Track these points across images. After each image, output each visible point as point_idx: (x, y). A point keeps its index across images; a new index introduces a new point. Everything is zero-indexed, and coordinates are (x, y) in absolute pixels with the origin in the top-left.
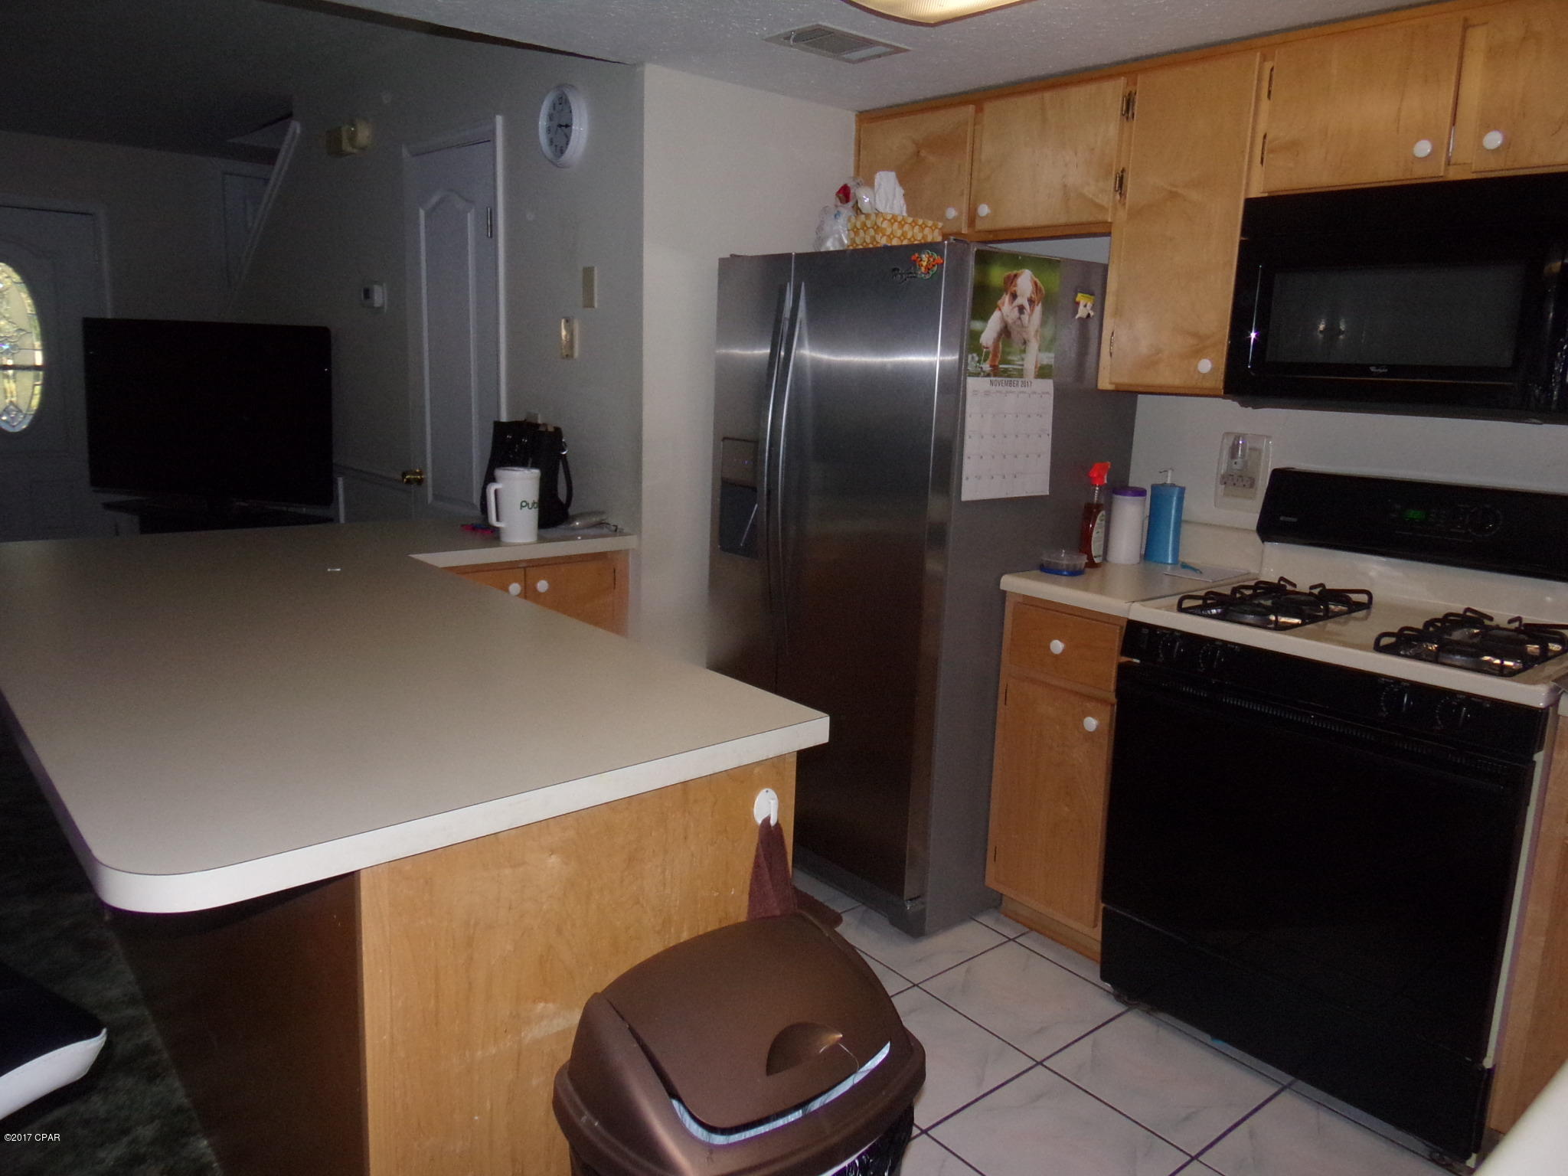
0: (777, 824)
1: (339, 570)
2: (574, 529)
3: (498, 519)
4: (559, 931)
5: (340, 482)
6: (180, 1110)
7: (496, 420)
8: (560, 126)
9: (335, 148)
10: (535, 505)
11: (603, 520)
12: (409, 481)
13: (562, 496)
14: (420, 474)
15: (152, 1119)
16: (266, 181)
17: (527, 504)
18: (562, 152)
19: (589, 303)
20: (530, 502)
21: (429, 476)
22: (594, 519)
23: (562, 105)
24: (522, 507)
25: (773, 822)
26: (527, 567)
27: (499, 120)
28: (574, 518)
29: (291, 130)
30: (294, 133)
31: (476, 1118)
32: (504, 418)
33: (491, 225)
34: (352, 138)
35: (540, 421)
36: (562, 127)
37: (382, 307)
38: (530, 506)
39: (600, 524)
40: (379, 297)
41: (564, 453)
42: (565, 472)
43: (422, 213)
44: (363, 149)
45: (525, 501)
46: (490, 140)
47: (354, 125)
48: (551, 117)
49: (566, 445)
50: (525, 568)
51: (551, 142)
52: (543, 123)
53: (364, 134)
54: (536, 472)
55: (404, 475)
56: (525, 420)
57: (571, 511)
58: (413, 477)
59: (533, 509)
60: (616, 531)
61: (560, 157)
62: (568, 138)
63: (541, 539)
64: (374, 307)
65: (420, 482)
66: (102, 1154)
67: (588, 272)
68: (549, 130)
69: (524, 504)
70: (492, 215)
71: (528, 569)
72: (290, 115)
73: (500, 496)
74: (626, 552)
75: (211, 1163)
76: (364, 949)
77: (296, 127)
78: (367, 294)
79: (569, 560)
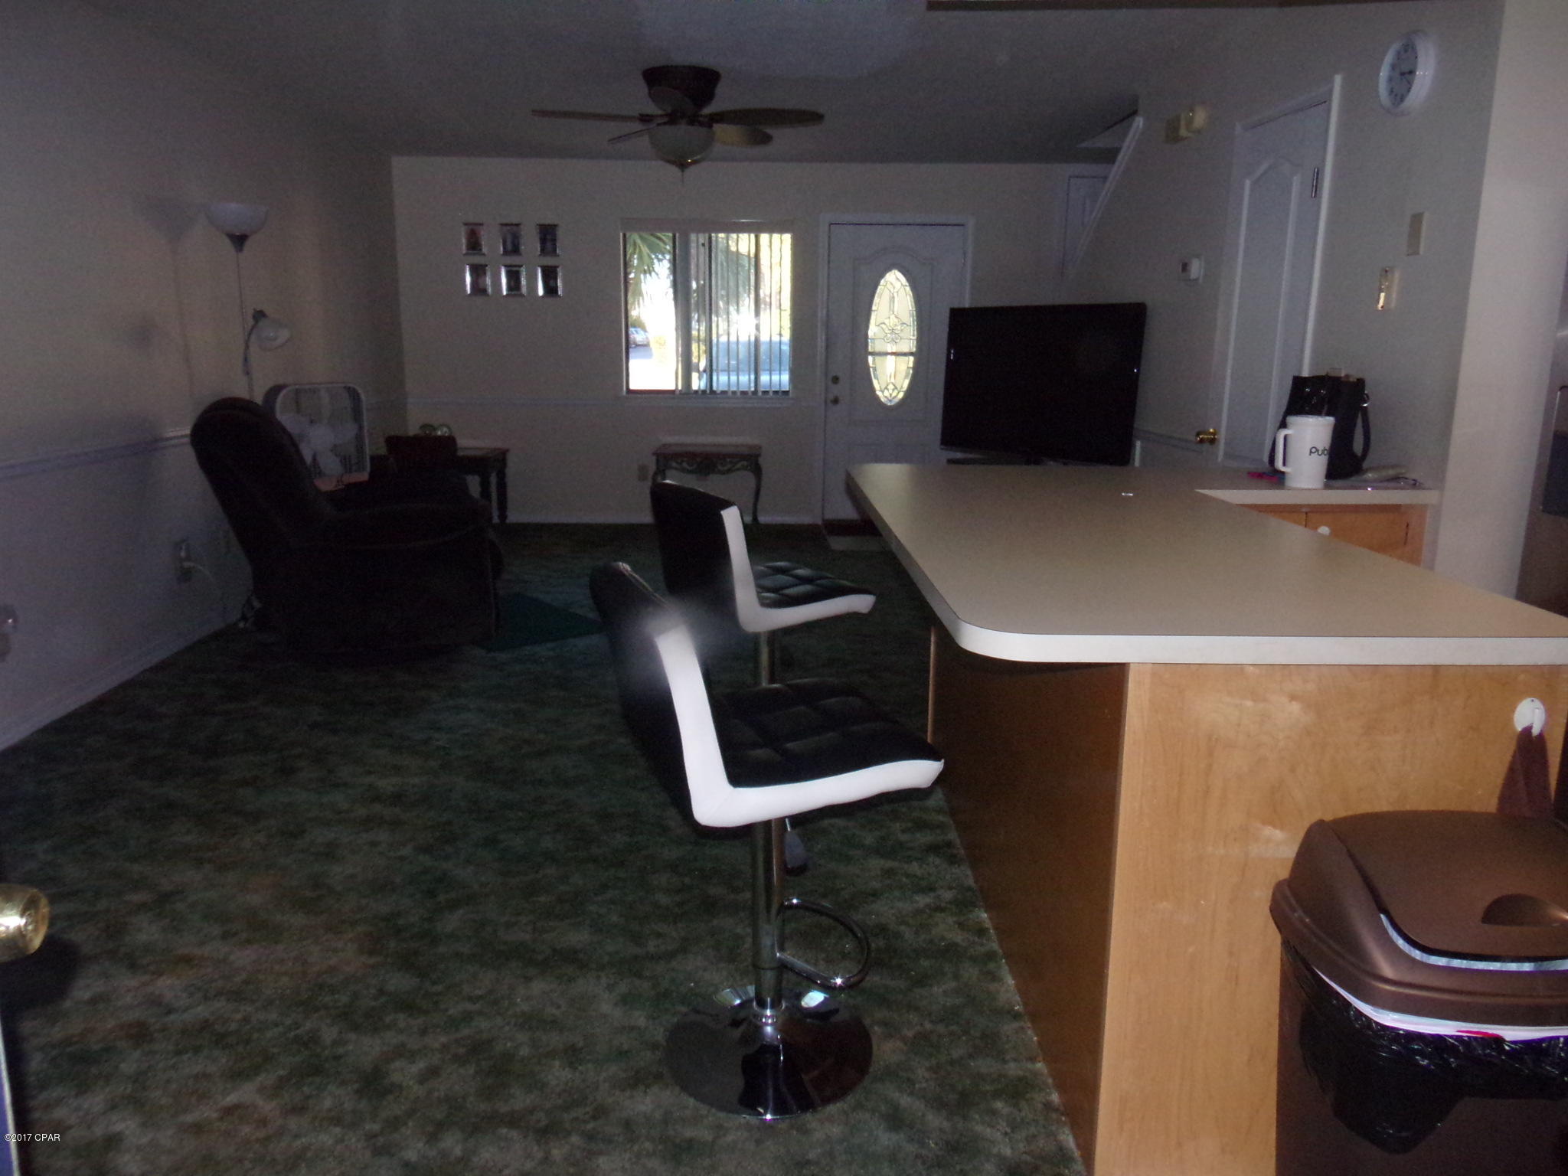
0: (1541, 736)
1: (1131, 495)
2: (1366, 481)
3: (1284, 464)
4: (1293, 770)
5: (1138, 444)
6: (969, 889)
7: (1297, 374)
8: (1403, 74)
9: (1172, 134)
10: (1326, 452)
11: (1402, 474)
12: (1202, 441)
13: (1358, 446)
14: (1214, 434)
15: (950, 888)
16: (1105, 178)
17: (1317, 450)
18: (1402, 98)
19: (1413, 249)
20: (1321, 448)
21: (1222, 437)
22: (1391, 472)
23: (1408, 53)
24: (1311, 452)
25: (1536, 731)
26: (1310, 512)
27: (1338, 79)
28: (1367, 471)
29: (1135, 125)
30: (1139, 126)
31: (1202, 902)
32: (1305, 373)
33: (1316, 186)
34: (1190, 121)
35: (1343, 375)
36: (1405, 75)
37: (1196, 280)
38: (1320, 453)
39: (1396, 479)
40: (1196, 269)
41: (1365, 405)
42: (1363, 427)
43: (1248, 183)
44: (1199, 132)
45: (1315, 448)
46: (1326, 101)
47: (1192, 110)
48: (1393, 67)
49: (1368, 397)
50: (1306, 513)
51: (1391, 91)
52: (1384, 73)
53: (1200, 118)
54: (1331, 420)
55: (1198, 434)
56: (1327, 375)
57: (1365, 465)
58: (1206, 437)
59: (1323, 455)
60: (1415, 485)
61: (1399, 104)
62: (1410, 85)
63: (1327, 487)
64: (1190, 280)
65: (1213, 441)
66: (917, 898)
67: (1417, 219)
68: (1390, 80)
69: (1314, 450)
70: (1318, 175)
71: (1309, 514)
72: (1135, 113)
73: (1289, 440)
74: (1424, 507)
75: (987, 929)
76: (1126, 728)
77: (1139, 122)
78: (1185, 267)
79: (1356, 509)
